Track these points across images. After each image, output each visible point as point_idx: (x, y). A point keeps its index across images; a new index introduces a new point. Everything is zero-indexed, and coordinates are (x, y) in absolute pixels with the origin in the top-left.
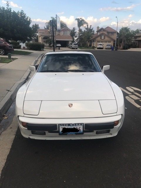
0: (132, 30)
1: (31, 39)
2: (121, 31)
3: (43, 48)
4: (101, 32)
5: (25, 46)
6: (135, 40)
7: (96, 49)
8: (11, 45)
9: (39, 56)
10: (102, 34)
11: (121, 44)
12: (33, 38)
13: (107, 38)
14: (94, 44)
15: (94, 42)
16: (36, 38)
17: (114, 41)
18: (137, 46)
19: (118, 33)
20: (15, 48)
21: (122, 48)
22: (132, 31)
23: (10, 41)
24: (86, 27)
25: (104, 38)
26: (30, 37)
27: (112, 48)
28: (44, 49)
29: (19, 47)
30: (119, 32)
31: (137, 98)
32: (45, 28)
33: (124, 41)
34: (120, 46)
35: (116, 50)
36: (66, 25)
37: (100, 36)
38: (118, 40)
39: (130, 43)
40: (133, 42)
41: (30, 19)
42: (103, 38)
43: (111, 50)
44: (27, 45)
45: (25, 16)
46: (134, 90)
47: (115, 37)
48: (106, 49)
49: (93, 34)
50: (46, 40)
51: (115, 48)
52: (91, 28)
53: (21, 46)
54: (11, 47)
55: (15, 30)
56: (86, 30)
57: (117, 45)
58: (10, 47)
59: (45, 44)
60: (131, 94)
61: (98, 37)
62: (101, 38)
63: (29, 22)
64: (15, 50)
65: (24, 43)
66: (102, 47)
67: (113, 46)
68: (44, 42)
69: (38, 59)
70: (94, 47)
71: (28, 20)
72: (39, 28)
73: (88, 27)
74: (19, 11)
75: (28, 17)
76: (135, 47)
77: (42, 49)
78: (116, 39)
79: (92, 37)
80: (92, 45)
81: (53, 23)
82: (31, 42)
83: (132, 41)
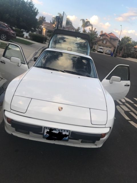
0: (133, 40)
1: (35, 31)
2: (123, 39)
3: (46, 41)
4: (104, 37)
5: (28, 36)
6: (134, 51)
7: (96, 52)
8: (14, 32)
9: (40, 48)
10: (105, 39)
11: (120, 51)
12: (37, 30)
13: (108, 44)
14: (95, 47)
15: (95, 44)
16: (40, 30)
17: (115, 48)
18: (136, 56)
19: (119, 41)
20: (18, 36)
21: (121, 56)
22: (133, 42)
23: (14, 28)
24: (91, 29)
25: (106, 43)
26: (35, 28)
27: (111, 54)
28: (46, 43)
29: (22, 36)
30: (121, 40)
31: (127, 109)
32: (51, 22)
33: (125, 50)
34: (119, 53)
35: (115, 56)
36: (71, 23)
37: (103, 40)
38: (119, 47)
39: (129, 53)
40: (133, 53)
41: (37, 11)
42: (104, 43)
43: (110, 55)
44: (30, 35)
45: (33, 7)
46: (126, 101)
47: (116, 44)
48: (106, 54)
49: (96, 37)
50: (50, 34)
51: (114, 54)
52: (95, 31)
53: (24, 35)
54: (14, 34)
55: (21, 18)
56: (90, 32)
57: (117, 52)
58: (12, 34)
59: (48, 38)
60: (122, 104)
61: (100, 40)
62: (103, 42)
63: (36, 14)
64: (17, 37)
65: (27, 32)
66: (102, 51)
67: (112, 52)
68: (48, 35)
69: (39, 51)
70: (94, 50)
71: (36, 11)
72: (45, 21)
73: (92, 30)
74: (28, 1)
75: (36, 8)
76: (133, 57)
77: (44, 42)
78: (116, 47)
79: (94, 40)
80: (93, 48)
81: (59, 19)
82: (35, 33)
83: (132, 51)
